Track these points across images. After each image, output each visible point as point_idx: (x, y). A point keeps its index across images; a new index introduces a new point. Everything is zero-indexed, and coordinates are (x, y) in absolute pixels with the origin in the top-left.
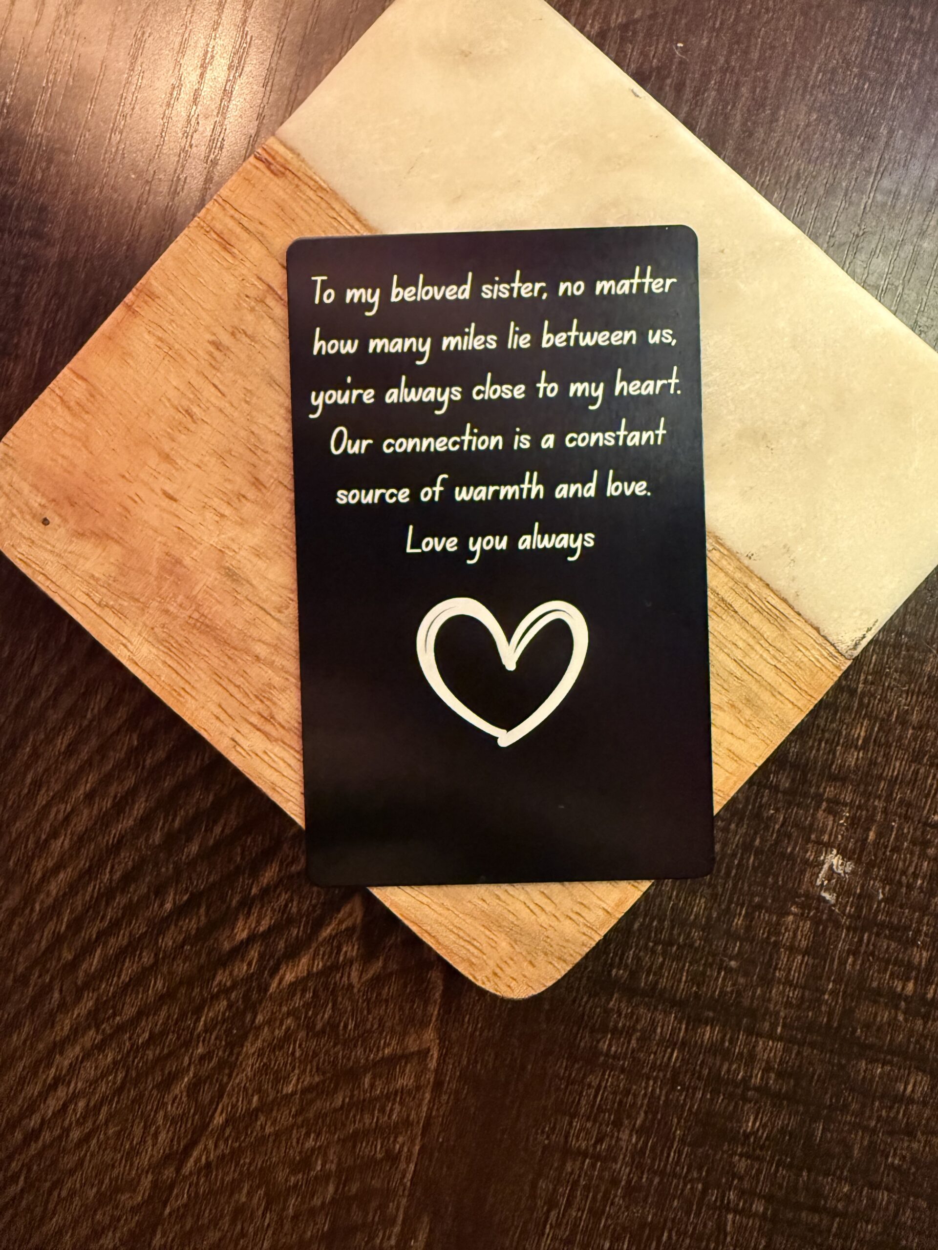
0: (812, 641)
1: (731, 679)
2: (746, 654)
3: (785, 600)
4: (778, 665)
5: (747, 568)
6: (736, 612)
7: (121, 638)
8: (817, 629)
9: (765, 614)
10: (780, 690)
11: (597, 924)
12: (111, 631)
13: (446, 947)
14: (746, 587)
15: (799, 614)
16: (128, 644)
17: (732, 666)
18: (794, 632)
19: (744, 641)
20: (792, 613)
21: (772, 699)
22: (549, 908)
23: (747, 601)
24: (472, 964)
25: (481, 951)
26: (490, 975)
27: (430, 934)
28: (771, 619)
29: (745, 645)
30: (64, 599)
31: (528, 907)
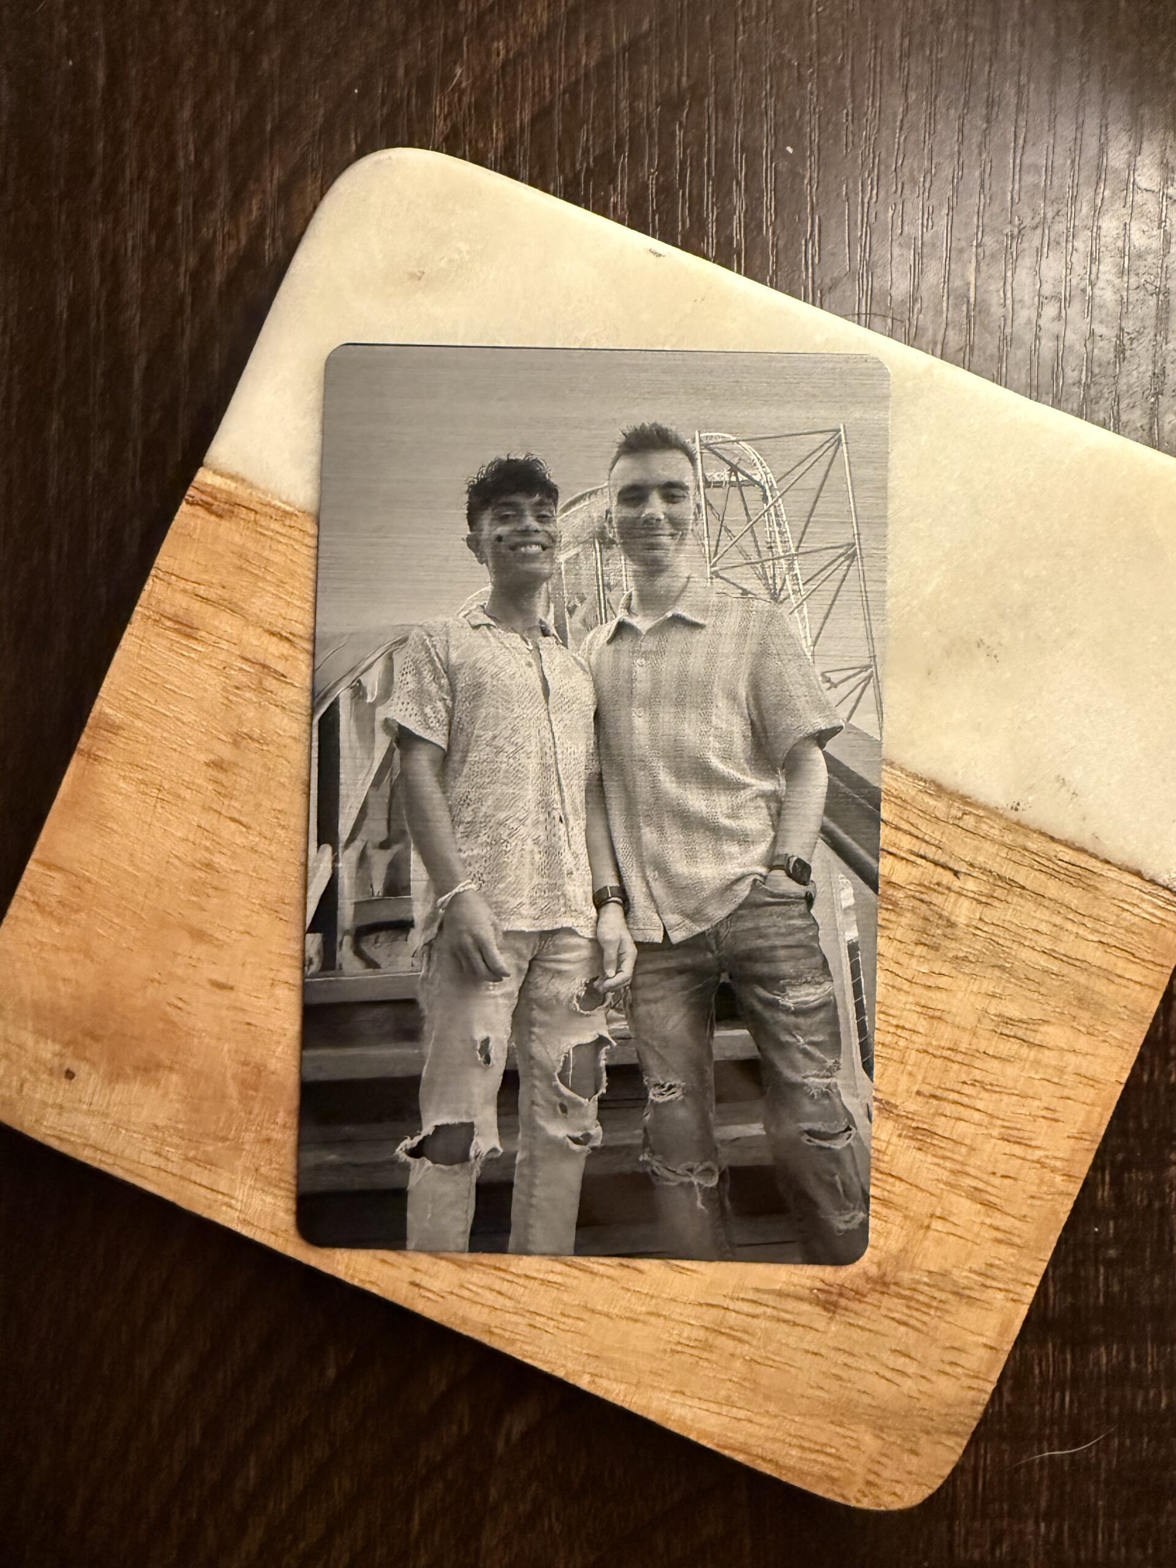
0: (1137, 892)
1: (1047, 980)
2: (1056, 939)
3: (1082, 850)
4: (1104, 940)
5: (1018, 823)
6: (1023, 888)
7: (220, 1197)
8: (1138, 874)
9: (1063, 876)
10: (1118, 972)
11: (983, 1369)
12: (203, 1191)
13: (791, 1469)
14: (1026, 849)
15: (1108, 862)
16: (233, 1202)
17: (1043, 962)
18: (1110, 888)
19: (1047, 922)
20: (1099, 864)
21: (1112, 987)
22: (912, 1368)
23: (1032, 867)
24: (833, 1480)
25: (839, 1458)
26: (864, 1488)
27: (764, 1459)
28: (1072, 880)
29: (1051, 927)
30: (127, 1170)
31: (883, 1377)
